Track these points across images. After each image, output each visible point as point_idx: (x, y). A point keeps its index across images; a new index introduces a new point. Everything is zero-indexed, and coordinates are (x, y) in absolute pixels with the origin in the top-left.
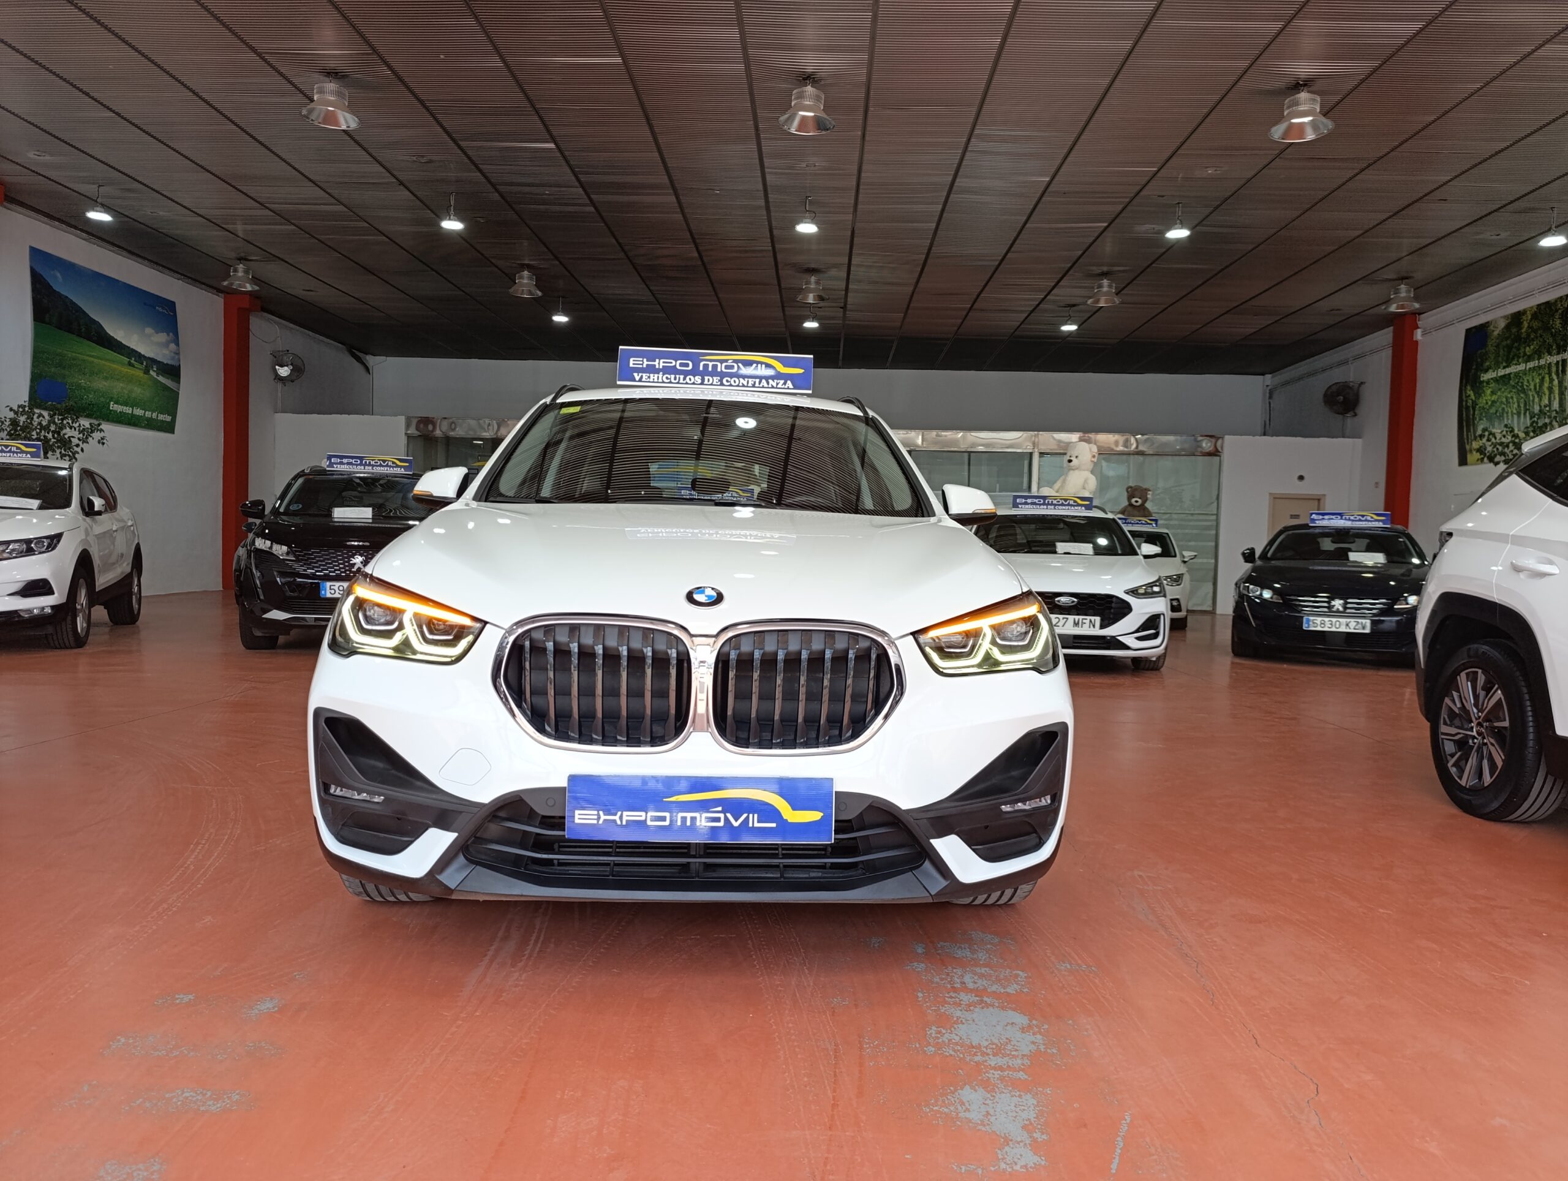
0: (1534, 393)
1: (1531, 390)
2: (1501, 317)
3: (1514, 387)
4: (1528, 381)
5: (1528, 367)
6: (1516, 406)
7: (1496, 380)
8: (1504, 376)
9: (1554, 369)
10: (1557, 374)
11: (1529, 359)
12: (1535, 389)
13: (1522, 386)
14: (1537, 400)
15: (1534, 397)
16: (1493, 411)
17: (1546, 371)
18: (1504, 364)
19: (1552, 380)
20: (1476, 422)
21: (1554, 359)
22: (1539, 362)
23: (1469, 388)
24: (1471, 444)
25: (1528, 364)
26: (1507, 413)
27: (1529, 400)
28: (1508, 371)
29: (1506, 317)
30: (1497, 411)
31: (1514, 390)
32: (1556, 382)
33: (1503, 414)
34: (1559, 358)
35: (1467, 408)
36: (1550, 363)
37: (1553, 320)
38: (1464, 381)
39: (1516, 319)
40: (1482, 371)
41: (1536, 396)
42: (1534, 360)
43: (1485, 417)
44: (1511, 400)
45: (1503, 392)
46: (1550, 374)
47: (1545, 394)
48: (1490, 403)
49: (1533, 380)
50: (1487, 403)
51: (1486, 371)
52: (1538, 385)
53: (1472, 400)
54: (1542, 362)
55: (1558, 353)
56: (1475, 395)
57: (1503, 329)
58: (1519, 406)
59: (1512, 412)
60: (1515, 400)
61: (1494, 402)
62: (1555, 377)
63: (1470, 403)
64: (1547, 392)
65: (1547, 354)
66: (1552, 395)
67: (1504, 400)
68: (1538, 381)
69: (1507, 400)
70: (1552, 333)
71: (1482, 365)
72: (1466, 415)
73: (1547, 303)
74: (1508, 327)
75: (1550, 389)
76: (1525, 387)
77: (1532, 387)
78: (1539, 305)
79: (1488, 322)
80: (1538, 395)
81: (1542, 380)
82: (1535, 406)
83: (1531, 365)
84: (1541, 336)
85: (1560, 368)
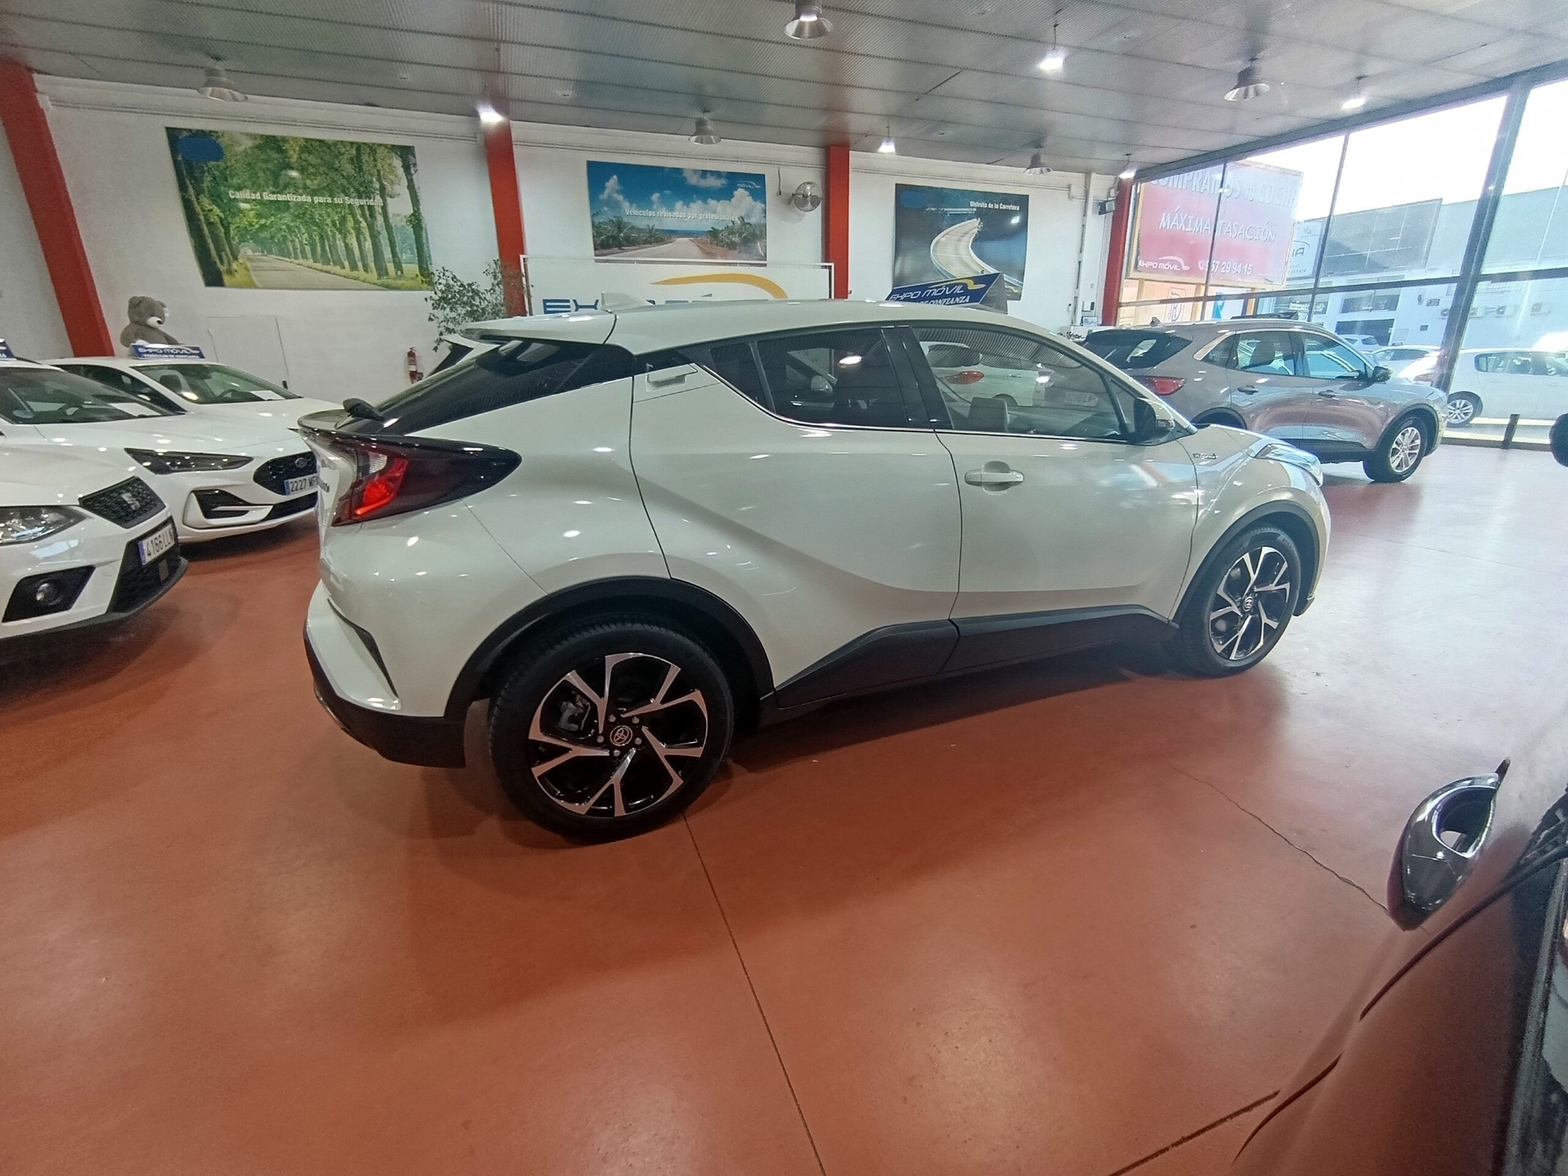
0: (332, 229)
1: (327, 225)
2: (241, 133)
3: (297, 217)
4: (320, 215)
5: (316, 202)
6: (306, 236)
7: (261, 202)
8: (277, 201)
9: (358, 212)
10: (363, 215)
11: (314, 193)
12: (334, 225)
13: (312, 218)
14: (338, 236)
15: (334, 236)
16: (265, 234)
17: (347, 211)
18: (271, 188)
19: (357, 222)
20: (234, 243)
21: (357, 202)
22: (332, 200)
23: (206, 203)
24: (230, 264)
25: (315, 198)
26: (293, 241)
27: (327, 235)
28: (281, 198)
29: (253, 136)
30: (272, 238)
31: (298, 220)
32: (364, 224)
33: (284, 241)
34: (363, 202)
35: (210, 224)
36: (350, 205)
37: (339, 163)
38: (191, 191)
39: (273, 143)
40: (230, 187)
41: (337, 233)
42: (323, 195)
43: (251, 239)
44: (296, 229)
45: (280, 219)
46: (354, 216)
47: (350, 233)
48: (257, 226)
49: (329, 216)
50: (251, 225)
51: (239, 188)
52: (337, 222)
53: (218, 215)
54: (337, 201)
55: (360, 197)
56: (224, 212)
57: (250, 148)
58: (311, 237)
59: (301, 243)
60: (304, 231)
61: (263, 227)
62: (361, 219)
63: (214, 219)
64: (352, 231)
65: (342, 195)
66: (361, 236)
67: (284, 227)
68: (336, 218)
69: (288, 226)
70: (342, 175)
71: (227, 181)
72: (211, 232)
73: (321, 141)
74: (259, 147)
75: (358, 231)
76: (317, 220)
77: (328, 221)
78: (307, 140)
79: (216, 132)
80: (340, 233)
81: (343, 219)
82: (338, 242)
83: (317, 200)
84: (327, 174)
85: (367, 213)
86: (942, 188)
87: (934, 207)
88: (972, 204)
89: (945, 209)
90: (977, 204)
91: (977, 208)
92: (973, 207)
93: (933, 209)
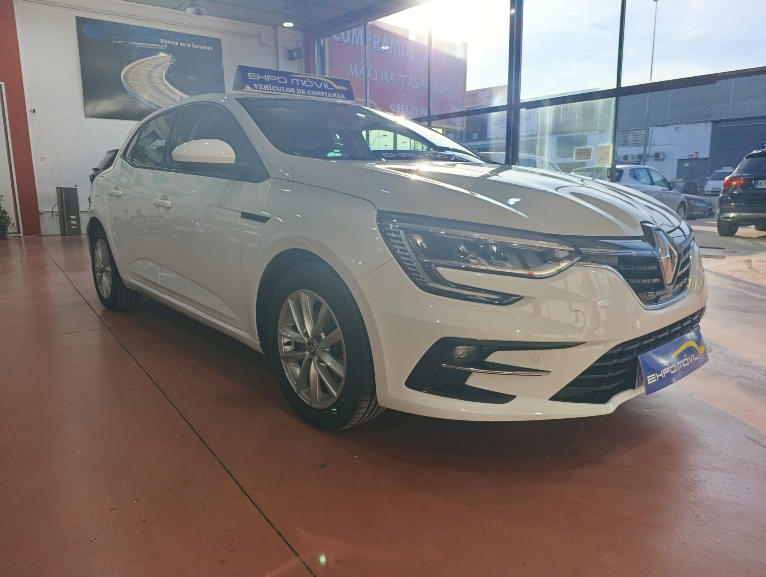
86: (128, 25)
87: (121, 40)
88: (162, 41)
89: (134, 43)
90: (168, 42)
91: (168, 45)
92: (163, 44)
93: (119, 42)
